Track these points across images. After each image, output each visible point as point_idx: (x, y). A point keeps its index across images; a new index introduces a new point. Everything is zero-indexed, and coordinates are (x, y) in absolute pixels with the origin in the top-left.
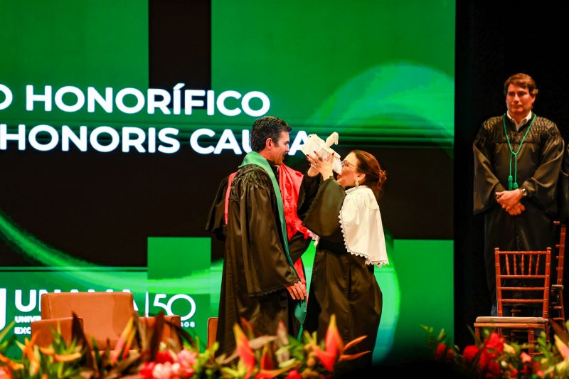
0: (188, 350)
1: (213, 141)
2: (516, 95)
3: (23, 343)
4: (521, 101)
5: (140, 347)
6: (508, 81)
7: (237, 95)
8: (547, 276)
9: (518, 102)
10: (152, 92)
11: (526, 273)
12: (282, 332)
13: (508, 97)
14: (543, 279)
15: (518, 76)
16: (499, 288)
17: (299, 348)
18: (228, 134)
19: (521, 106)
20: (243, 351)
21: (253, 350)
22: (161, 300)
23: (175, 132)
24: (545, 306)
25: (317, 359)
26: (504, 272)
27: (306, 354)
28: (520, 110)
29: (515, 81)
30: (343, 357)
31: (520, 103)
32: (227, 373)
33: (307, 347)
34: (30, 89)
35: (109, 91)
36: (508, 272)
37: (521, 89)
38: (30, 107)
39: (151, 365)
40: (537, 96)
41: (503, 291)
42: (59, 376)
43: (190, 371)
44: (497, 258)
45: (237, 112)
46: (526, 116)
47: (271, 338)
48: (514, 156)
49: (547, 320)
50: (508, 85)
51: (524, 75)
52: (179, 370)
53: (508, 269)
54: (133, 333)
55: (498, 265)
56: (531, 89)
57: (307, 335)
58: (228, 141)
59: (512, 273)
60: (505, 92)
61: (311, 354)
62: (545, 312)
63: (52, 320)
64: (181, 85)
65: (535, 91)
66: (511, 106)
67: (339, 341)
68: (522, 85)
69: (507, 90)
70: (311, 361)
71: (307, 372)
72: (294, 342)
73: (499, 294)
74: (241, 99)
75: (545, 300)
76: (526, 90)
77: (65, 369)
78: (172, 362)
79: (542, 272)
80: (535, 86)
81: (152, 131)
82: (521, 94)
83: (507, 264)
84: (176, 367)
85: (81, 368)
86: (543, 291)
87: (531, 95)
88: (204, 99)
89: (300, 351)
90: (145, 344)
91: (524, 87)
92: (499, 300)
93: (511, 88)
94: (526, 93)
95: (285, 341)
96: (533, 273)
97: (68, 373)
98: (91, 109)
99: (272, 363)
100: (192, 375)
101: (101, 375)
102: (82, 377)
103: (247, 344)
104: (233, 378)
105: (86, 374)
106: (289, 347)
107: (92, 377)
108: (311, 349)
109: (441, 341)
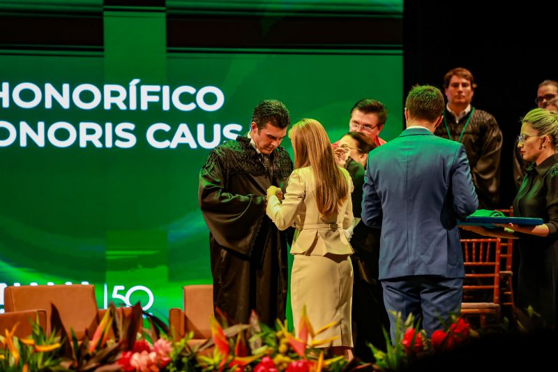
0: (165, 339)
1: (169, 136)
2: (461, 86)
5: (117, 336)
7: (191, 90)
8: (497, 263)
10: (108, 88)
11: (477, 260)
12: (254, 320)
14: (493, 267)
17: (271, 335)
18: (183, 128)
19: (464, 97)
20: (218, 338)
21: (227, 338)
22: (119, 292)
23: (131, 126)
24: (495, 292)
25: (289, 345)
27: (278, 341)
28: (463, 100)
31: (463, 94)
32: (204, 361)
33: (279, 334)
35: (66, 87)
39: (129, 354)
42: (40, 366)
43: (166, 359)
45: (191, 107)
46: (465, 108)
47: (245, 327)
49: (498, 305)
50: (451, 77)
52: (156, 359)
54: (110, 323)
57: (279, 322)
58: (183, 136)
61: (283, 341)
62: (496, 298)
63: (15, 312)
64: (136, 81)
68: (465, 77)
70: (283, 348)
71: (279, 358)
72: (267, 329)
74: (195, 94)
75: (496, 286)
76: (468, 82)
77: (44, 360)
78: (149, 351)
79: (492, 258)
81: (109, 126)
82: (464, 85)
84: (153, 356)
85: (60, 359)
86: (493, 278)
88: (160, 94)
89: (272, 338)
90: (122, 334)
94: (468, 85)
95: (258, 329)
96: (484, 260)
97: (47, 363)
98: (48, 105)
99: (246, 350)
100: (168, 363)
101: (80, 364)
102: (62, 367)
103: (221, 332)
104: (209, 365)
105: (66, 364)
106: (262, 334)
107: (71, 367)
108: (283, 336)
109: (409, 325)
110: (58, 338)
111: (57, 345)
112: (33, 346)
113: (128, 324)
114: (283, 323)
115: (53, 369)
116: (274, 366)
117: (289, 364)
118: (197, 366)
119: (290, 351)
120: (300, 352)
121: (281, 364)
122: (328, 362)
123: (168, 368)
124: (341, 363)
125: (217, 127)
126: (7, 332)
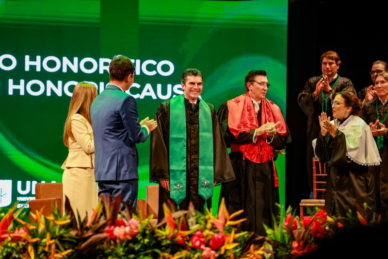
0: (135, 219)
1: (139, 91)
2: (328, 64)
3: (35, 213)
4: (331, 68)
5: (106, 216)
6: (323, 55)
7: (154, 63)
9: (328, 68)
10: (102, 60)
12: (191, 208)
13: (323, 65)
15: (329, 52)
16: (315, 182)
17: (202, 217)
18: (148, 86)
19: (330, 71)
20: (168, 219)
21: (174, 219)
25: (213, 224)
26: (318, 172)
27: (206, 221)
28: (330, 73)
29: (327, 56)
30: (229, 223)
31: (330, 69)
32: (159, 233)
33: (207, 217)
34: (27, 57)
35: (76, 59)
36: (321, 172)
37: (331, 61)
38: (27, 69)
39: (112, 227)
40: (340, 65)
41: (317, 184)
42: (57, 234)
43: (136, 231)
44: (314, 164)
45: (154, 73)
46: (334, 76)
47: (185, 212)
48: (325, 100)
50: (323, 58)
51: (333, 52)
52: (130, 231)
53: (320, 170)
54: (101, 208)
55: (314, 168)
56: (337, 61)
58: (148, 91)
59: (323, 173)
60: (321, 62)
61: (209, 221)
63: (42, 199)
65: (339, 62)
66: (324, 71)
67: (227, 214)
68: (332, 58)
69: (322, 61)
70: (209, 226)
71: (206, 232)
72: (199, 214)
73: (315, 186)
74: (157, 65)
76: (334, 61)
77: (60, 229)
78: (125, 226)
80: (339, 59)
81: (102, 84)
82: (330, 64)
83: (320, 167)
84: (127, 229)
85: (70, 229)
87: (337, 64)
89: (202, 220)
90: (109, 214)
91: (332, 59)
92: (315, 189)
93: (325, 60)
94: (333, 63)
95: (194, 213)
97: (62, 232)
98: (65, 70)
99: (186, 227)
100: (137, 234)
101: (82, 233)
102: (71, 234)
103: (170, 215)
104: (163, 236)
105: (73, 233)
106: (196, 217)
107: (77, 235)
108: (209, 218)
109: (289, 213)
110: (69, 216)
111: (68, 221)
112: (53, 221)
113: (112, 209)
114: (209, 210)
115: (65, 235)
116: (203, 237)
117: (213, 236)
118: (155, 236)
119: (213, 228)
120: (220, 228)
121: (208, 236)
122: (237, 235)
123: (137, 237)
124: (246, 236)
125: (169, 86)
126: (37, 212)
